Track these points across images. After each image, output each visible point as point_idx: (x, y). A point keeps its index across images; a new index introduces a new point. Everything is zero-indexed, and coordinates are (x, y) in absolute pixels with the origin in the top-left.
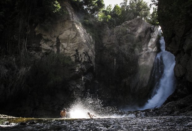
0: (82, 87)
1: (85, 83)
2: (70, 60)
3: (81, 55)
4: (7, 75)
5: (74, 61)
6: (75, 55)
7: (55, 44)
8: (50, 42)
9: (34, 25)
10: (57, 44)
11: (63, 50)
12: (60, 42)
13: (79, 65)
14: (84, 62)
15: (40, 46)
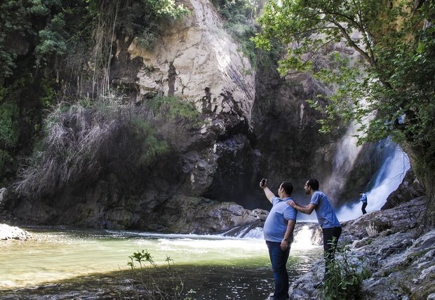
0: (210, 166)
1: (218, 157)
2: (194, 109)
3: (215, 100)
4: (64, 140)
5: (201, 111)
6: (203, 100)
7: (166, 77)
8: (158, 74)
9: (126, 39)
10: (169, 76)
11: (180, 88)
12: (175, 74)
13: (210, 119)
14: (222, 113)
15: (137, 82)
